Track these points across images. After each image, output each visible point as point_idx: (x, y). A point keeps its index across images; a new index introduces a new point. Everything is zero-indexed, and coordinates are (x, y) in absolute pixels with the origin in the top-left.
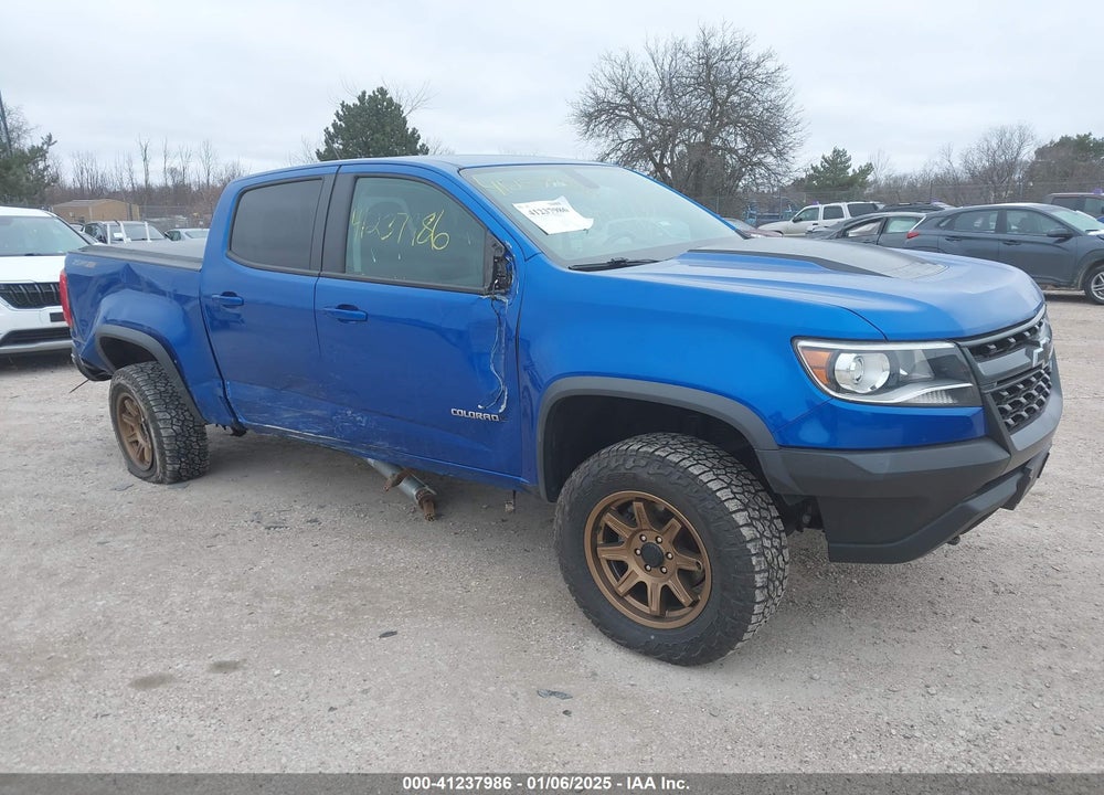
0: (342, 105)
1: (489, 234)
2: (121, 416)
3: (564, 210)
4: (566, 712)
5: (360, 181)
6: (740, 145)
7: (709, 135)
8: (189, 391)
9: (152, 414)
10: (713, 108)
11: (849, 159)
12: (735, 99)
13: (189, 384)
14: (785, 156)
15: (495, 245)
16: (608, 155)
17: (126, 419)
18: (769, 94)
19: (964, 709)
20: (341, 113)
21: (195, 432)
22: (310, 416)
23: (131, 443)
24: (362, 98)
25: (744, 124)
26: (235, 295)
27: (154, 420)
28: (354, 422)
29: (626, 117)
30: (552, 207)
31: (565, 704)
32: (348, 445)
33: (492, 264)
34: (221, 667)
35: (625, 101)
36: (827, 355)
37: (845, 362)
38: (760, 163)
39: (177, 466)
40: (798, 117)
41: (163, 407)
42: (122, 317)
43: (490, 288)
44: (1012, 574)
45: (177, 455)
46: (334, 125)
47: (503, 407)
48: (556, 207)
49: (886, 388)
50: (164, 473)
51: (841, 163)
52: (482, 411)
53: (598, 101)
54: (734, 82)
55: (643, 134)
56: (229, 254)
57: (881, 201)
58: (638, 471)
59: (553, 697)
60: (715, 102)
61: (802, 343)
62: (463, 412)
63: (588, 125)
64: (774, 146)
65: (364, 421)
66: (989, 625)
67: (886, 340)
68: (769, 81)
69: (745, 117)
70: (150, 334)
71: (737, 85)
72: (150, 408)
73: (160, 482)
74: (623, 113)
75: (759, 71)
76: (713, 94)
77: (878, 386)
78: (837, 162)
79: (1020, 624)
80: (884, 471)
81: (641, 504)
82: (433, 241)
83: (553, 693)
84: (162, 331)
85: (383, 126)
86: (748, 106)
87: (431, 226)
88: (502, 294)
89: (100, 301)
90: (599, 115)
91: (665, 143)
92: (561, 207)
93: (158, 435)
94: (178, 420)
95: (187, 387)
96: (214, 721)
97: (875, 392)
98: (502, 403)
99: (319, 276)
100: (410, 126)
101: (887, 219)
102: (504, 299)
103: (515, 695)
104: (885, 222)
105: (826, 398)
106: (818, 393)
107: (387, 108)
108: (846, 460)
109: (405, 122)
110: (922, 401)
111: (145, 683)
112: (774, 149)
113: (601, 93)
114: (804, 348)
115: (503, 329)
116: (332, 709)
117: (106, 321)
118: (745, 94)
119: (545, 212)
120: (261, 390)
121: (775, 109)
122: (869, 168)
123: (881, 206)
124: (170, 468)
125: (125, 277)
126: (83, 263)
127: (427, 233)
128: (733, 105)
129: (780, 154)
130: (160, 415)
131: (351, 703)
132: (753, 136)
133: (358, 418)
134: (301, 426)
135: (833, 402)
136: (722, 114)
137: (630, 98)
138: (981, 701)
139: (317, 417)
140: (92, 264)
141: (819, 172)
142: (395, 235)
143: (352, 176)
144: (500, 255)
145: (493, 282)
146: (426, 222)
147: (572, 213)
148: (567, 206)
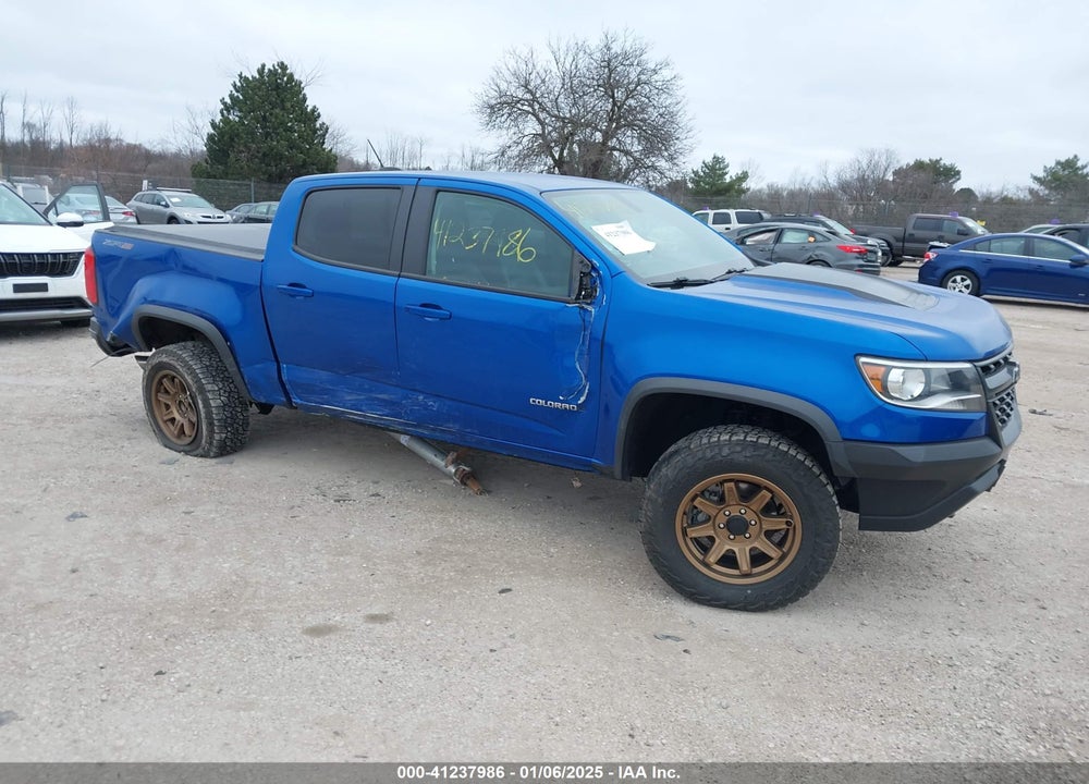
0: (240, 76)
1: (576, 252)
2: (156, 396)
3: (628, 233)
4: (685, 651)
5: (440, 193)
6: (636, 148)
7: (607, 135)
8: (240, 371)
10: (612, 110)
11: (727, 166)
12: (632, 102)
13: (241, 365)
14: (676, 161)
15: (582, 262)
16: (510, 147)
17: (163, 398)
18: (665, 100)
19: (983, 645)
20: (239, 84)
21: (240, 403)
22: (377, 399)
23: (165, 422)
24: (261, 71)
25: (640, 128)
26: (305, 287)
28: (426, 407)
29: (528, 112)
30: (619, 230)
31: (681, 646)
32: (413, 426)
33: (578, 278)
34: (373, 618)
35: (528, 96)
36: (883, 369)
37: (895, 376)
38: (654, 168)
40: (690, 124)
42: (168, 298)
43: (578, 298)
44: (981, 546)
45: (224, 425)
46: (231, 96)
47: (582, 399)
48: (621, 229)
49: (921, 397)
50: (211, 444)
51: (720, 169)
52: (562, 402)
53: (502, 94)
54: (632, 87)
55: (543, 129)
56: (297, 248)
57: (765, 210)
58: (735, 456)
59: (669, 640)
60: (614, 104)
61: (863, 359)
62: (542, 402)
63: (490, 115)
64: (666, 150)
65: (436, 405)
66: (977, 584)
67: (926, 360)
68: (664, 89)
69: (641, 120)
70: (202, 317)
71: (635, 89)
72: (198, 381)
74: (525, 108)
75: (655, 77)
76: (613, 97)
77: (916, 395)
78: (716, 168)
79: (1000, 583)
80: (920, 460)
81: (732, 484)
82: (519, 254)
83: (668, 637)
84: (217, 315)
85: (282, 101)
86: (643, 111)
87: (517, 241)
88: (588, 304)
89: (137, 281)
90: (501, 108)
91: (565, 140)
92: (624, 229)
95: (239, 368)
96: (397, 661)
97: (914, 399)
98: (582, 396)
99: (399, 276)
100: (310, 104)
101: (783, 230)
102: (589, 308)
103: (637, 638)
104: (780, 233)
105: (881, 403)
106: (874, 398)
107: (287, 83)
108: (893, 451)
109: (305, 99)
110: (947, 407)
111: (316, 631)
112: (666, 154)
113: (504, 86)
114: (864, 363)
115: (588, 333)
116: (491, 651)
117: (145, 300)
118: (643, 99)
119: (616, 234)
120: (324, 375)
121: (669, 116)
122: (744, 177)
123: (765, 215)
124: (217, 437)
125: (169, 260)
126: (116, 243)
127: (513, 246)
128: (631, 109)
129: (671, 158)
131: (505, 646)
132: (647, 139)
133: (430, 403)
134: (364, 408)
135: (887, 406)
136: (620, 117)
137: (533, 94)
138: (992, 640)
139: (384, 400)
140: (128, 246)
141: (699, 176)
142: (480, 246)
143: (433, 190)
144: (587, 271)
145: (580, 294)
146: (512, 237)
147: (635, 235)
148: (630, 230)
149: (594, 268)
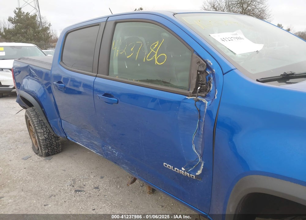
1: (195, 55)
3: (241, 39)
5: (118, 25)
8: (48, 122)
9: (36, 130)
15: (199, 62)
21: (54, 137)
26: (62, 83)
27: (37, 132)
30: (233, 36)
33: (196, 76)
39: (47, 151)
41: (40, 127)
43: (195, 92)
45: (46, 147)
47: (199, 172)
48: (235, 36)
50: (42, 153)
62: (171, 167)
72: (35, 128)
73: (41, 156)
82: (156, 59)
87: (155, 50)
88: (203, 97)
92: (238, 36)
93: (38, 139)
94: (47, 132)
95: (48, 121)
98: (199, 169)
99: (96, 76)
102: (204, 100)
119: (231, 39)
124: (44, 151)
127: (153, 54)
130: (39, 131)
133: (114, 152)
134: (90, 147)
139: (96, 145)
142: (135, 55)
143: (113, 22)
144: (202, 69)
145: (196, 88)
146: (152, 47)
147: (246, 40)
148: (242, 36)
149: (208, 67)
